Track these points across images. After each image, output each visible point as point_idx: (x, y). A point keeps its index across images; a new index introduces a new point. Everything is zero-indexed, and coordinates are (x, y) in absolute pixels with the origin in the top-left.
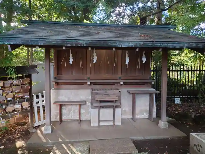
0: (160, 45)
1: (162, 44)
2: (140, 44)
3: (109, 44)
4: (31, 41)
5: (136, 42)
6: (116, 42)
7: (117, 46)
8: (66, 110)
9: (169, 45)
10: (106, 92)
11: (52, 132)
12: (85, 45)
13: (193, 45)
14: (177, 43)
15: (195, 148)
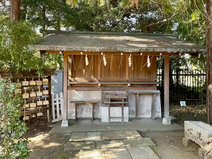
0: (159, 50)
1: (162, 49)
2: (143, 49)
3: (118, 49)
4: (57, 48)
5: (140, 48)
6: (124, 48)
7: (124, 51)
8: (79, 109)
9: (167, 50)
10: (115, 92)
11: (68, 126)
12: (98, 51)
13: (188, 50)
14: (174, 48)
15: (188, 132)
